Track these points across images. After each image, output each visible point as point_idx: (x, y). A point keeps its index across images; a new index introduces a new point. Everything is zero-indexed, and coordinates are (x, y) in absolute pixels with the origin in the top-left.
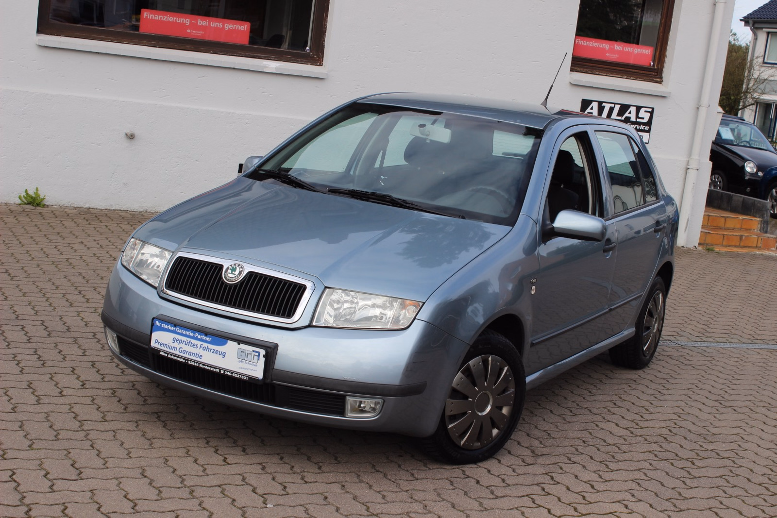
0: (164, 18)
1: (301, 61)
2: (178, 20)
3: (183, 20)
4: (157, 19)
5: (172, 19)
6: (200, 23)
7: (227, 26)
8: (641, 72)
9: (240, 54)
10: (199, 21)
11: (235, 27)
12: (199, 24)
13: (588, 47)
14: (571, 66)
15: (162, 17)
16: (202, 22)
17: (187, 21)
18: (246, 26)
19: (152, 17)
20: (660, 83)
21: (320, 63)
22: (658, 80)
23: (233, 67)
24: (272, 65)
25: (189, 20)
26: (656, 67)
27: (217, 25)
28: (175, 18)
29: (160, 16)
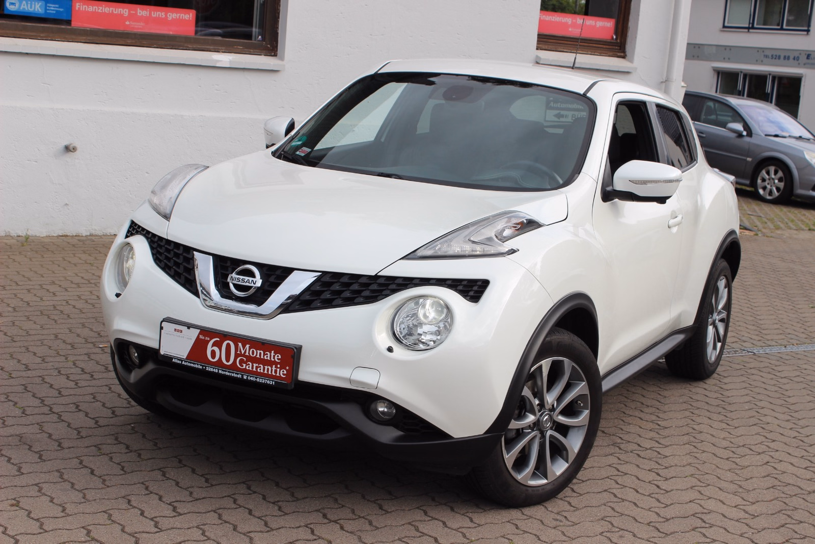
0: (98, 9)
1: (254, 52)
2: (115, 11)
3: (121, 11)
4: (91, 10)
5: (109, 10)
6: (140, 13)
7: (170, 15)
8: (605, 47)
9: (188, 47)
10: (139, 11)
11: (180, 16)
12: (138, 14)
13: (550, 22)
14: (538, 44)
15: (97, 7)
16: (142, 11)
17: (126, 12)
18: (191, 14)
19: (85, 8)
20: (624, 57)
21: (275, 54)
22: (622, 54)
23: (182, 63)
24: (224, 59)
25: (127, 10)
26: (619, 41)
27: (159, 14)
28: (111, 9)
29: (94, 7)
